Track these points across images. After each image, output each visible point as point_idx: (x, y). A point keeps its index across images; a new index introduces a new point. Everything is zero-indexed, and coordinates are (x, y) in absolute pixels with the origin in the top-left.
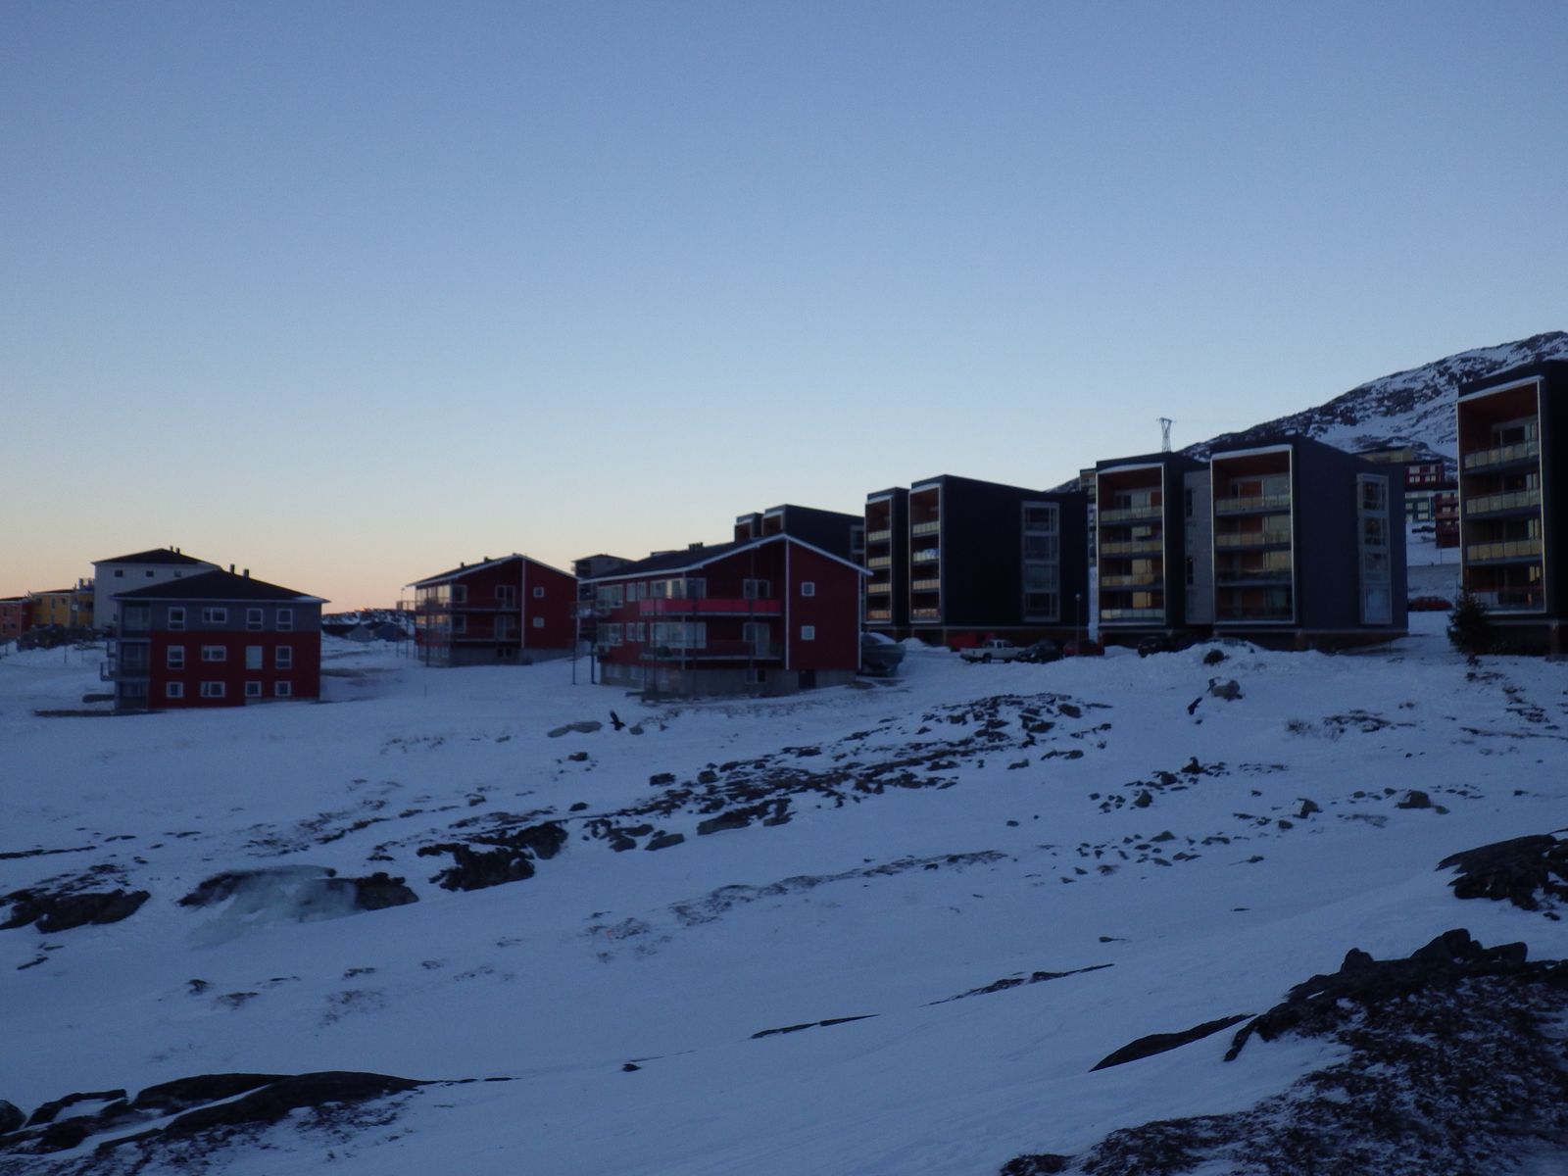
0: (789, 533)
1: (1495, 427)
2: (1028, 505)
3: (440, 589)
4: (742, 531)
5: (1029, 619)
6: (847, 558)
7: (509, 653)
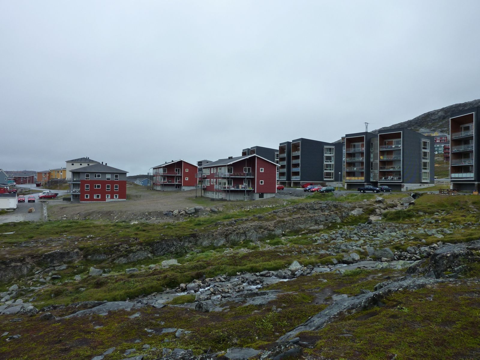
0: (257, 154)
1: (461, 126)
2: (325, 147)
3: (160, 169)
4: (244, 154)
5: (325, 179)
6: (274, 162)
7: (178, 187)
